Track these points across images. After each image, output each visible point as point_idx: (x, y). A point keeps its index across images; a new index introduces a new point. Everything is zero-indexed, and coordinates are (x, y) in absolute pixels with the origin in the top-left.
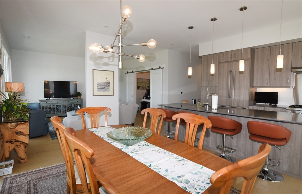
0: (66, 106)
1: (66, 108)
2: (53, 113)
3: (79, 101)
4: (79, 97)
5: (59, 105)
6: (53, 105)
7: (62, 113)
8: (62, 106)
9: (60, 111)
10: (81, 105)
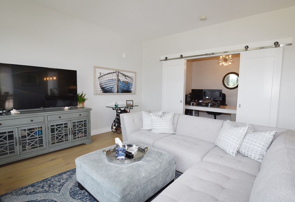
0: (55, 127)
1: (56, 133)
2: (21, 149)
3: (83, 114)
4: (80, 105)
5: (37, 127)
6: (20, 129)
7: (44, 147)
8: (43, 129)
9: (41, 141)
10: (87, 122)
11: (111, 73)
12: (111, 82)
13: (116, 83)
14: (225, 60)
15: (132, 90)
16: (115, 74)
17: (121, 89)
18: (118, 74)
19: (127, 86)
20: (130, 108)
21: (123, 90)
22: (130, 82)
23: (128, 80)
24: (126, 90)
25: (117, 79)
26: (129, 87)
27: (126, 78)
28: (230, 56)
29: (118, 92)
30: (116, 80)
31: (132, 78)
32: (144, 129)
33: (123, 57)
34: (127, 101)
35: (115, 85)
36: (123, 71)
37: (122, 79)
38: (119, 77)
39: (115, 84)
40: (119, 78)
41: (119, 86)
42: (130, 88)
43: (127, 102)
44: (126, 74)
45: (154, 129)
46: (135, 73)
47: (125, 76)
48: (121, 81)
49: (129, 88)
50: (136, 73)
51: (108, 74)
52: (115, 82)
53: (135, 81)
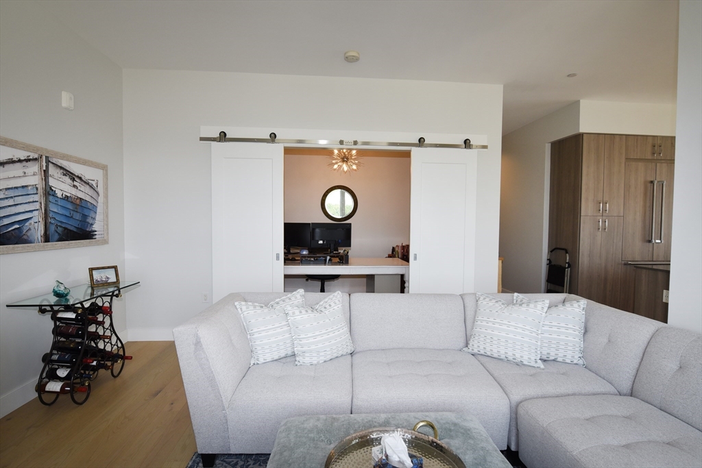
11: (20, 161)
12: (19, 200)
13: (38, 204)
14: (345, 159)
15: (95, 227)
16: (34, 168)
17: (57, 226)
18: (47, 167)
19: (78, 216)
20: (112, 296)
21: (65, 228)
22: (88, 198)
23: (82, 193)
24: (75, 230)
25: (41, 186)
26: (85, 216)
27: (75, 183)
28: (354, 152)
29: (47, 239)
30: (40, 191)
31: (95, 186)
32: (261, 361)
33: (64, 104)
34: (91, 270)
35: (36, 213)
36: (65, 157)
37: (62, 186)
38: (51, 179)
39: (37, 206)
40: (52, 182)
41: (51, 215)
42: (89, 220)
43: (91, 276)
44: (76, 169)
45: (307, 355)
46: (104, 168)
47: (73, 177)
48: (59, 194)
49: (85, 222)
50: (107, 171)
51: (7, 166)
52: (36, 198)
53: (106, 196)
